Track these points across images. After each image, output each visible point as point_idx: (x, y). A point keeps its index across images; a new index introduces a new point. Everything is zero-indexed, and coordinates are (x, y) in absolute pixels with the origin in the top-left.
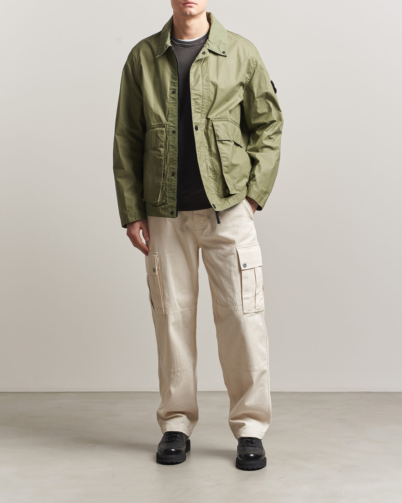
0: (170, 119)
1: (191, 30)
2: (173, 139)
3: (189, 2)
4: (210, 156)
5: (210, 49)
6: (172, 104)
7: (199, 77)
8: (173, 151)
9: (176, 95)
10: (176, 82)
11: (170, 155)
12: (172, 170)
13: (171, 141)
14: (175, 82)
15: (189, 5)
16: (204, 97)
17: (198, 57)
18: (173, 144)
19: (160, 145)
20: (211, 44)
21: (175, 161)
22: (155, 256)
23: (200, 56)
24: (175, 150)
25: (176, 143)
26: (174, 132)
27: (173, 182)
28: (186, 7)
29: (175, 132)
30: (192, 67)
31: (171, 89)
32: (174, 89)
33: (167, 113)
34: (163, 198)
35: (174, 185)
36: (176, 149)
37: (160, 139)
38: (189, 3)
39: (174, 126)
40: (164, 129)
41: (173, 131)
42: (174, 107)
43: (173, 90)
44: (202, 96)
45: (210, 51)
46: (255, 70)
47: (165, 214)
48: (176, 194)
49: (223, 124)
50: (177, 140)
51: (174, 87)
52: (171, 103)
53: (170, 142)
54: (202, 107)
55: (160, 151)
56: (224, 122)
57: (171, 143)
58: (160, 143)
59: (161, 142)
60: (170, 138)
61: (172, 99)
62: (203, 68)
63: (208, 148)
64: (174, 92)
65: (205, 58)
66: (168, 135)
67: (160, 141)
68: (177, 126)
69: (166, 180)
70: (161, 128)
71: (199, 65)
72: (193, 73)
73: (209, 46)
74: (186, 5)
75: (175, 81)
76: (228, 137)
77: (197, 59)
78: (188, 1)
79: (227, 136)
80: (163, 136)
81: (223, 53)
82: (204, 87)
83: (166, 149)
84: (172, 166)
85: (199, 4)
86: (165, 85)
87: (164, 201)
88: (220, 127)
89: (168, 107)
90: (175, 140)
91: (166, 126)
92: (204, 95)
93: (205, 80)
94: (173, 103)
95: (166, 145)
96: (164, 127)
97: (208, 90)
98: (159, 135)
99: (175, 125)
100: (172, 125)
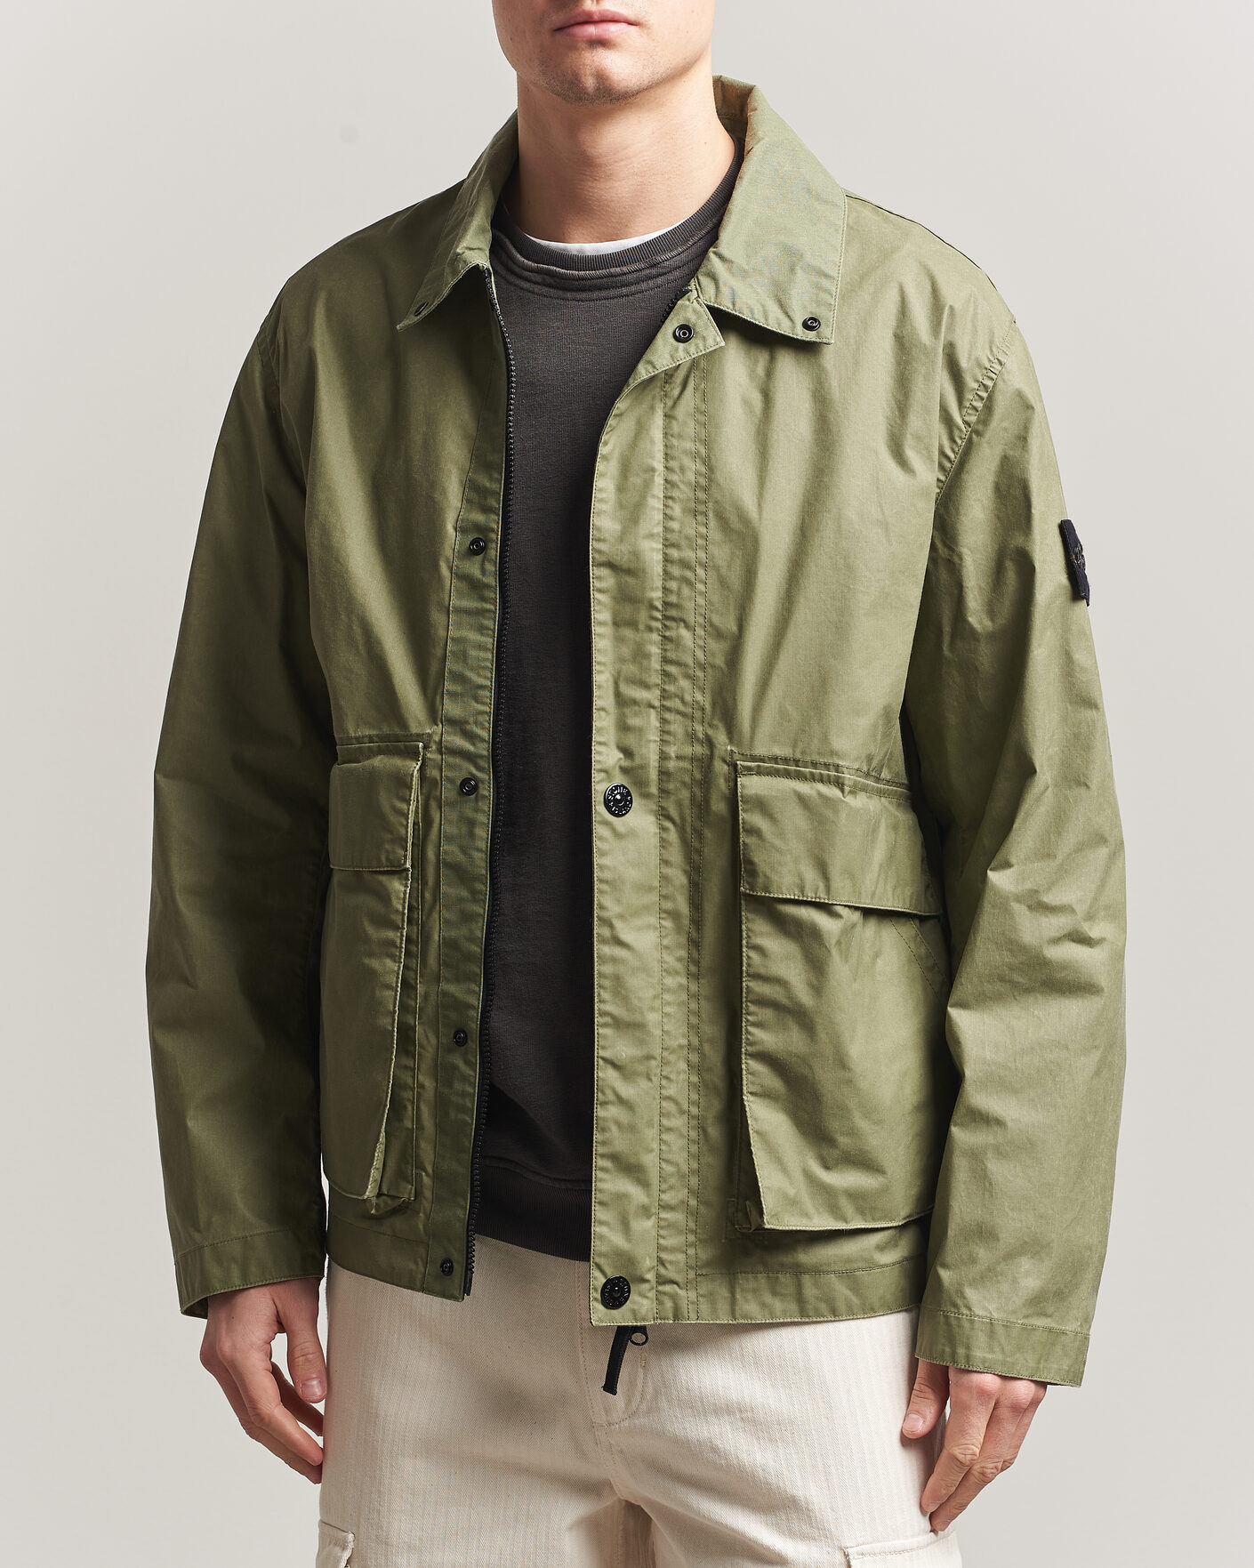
0: (451, 708)
1: (609, 177)
2: (464, 829)
3: (590, 14)
4: (689, 975)
5: (726, 306)
6: (465, 618)
7: (648, 484)
8: (461, 900)
9: (490, 567)
10: (495, 486)
11: (447, 922)
12: (453, 1015)
13: (450, 839)
14: (488, 485)
15: (591, 30)
16: (673, 613)
17: (650, 362)
18: (460, 857)
19: (388, 859)
20: (733, 274)
21: (468, 957)
22: (341, 1557)
23: (664, 353)
24: (473, 892)
25: (477, 855)
26: (468, 787)
27: (458, 1086)
28: (573, 47)
29: (475, 789)
30: (611, 421)
31: (461, 529)
32: (478, 527)
33: (434, 667)
34: (401, 1175)
35: (460, 1101)
36: (479, 886)
37: (388, 827)
38: (589, 20)
39: (472, 748)
40: (415, 767)
41: (465, 782)
42: (473, 636)
43: (476, 536)
44: (659, 604)
45: (726, 321)
46: (970, 441)
47: (412, 1266)
48: (467, 1157)
49: (802, 800)
50: (484, 835)
51: (480, 518)
52: (458, 611)
53: (444, 847)
54: (666, 674)
55: (384, 897)
56: (805, 788)
57: (451, 851)
58: (387, 846)
59: (392, 841)
60: (446, 823)
61: (463, 585)
62: (674, 423)
63: (686, 922)
64: (477, 548)
65: (694, 364)
66: (433, 804)
67: (389, 836)
68: (483, 749)
69: (423, 1066)
70: (397, 762)
71: (652, 408)
72: (616, 455)
73: (717, 287)
74: (574, 35)
75: (491, 479)
76: (821, 885)
77: (643, 372)
78: (580, 9)
79: (811, 875)
80: (404, 806)
81: (806, 326)
82: (674, 553)
83: (425, 883)
84: (452, 988)
85: (652, 19)
86: (430, 498)
87: (407, 1192)
88: (778, 816)
89: (442, 633)
90: (472, 835)
91: (425, 748)
92: (673, 599)
93: (684, 511)
94: (468, 612)
95: (420, 860)
96: (414, 755)
97: (700, 571)
98: (385, 800)
99: (474, 744)
100: (460, 742)
